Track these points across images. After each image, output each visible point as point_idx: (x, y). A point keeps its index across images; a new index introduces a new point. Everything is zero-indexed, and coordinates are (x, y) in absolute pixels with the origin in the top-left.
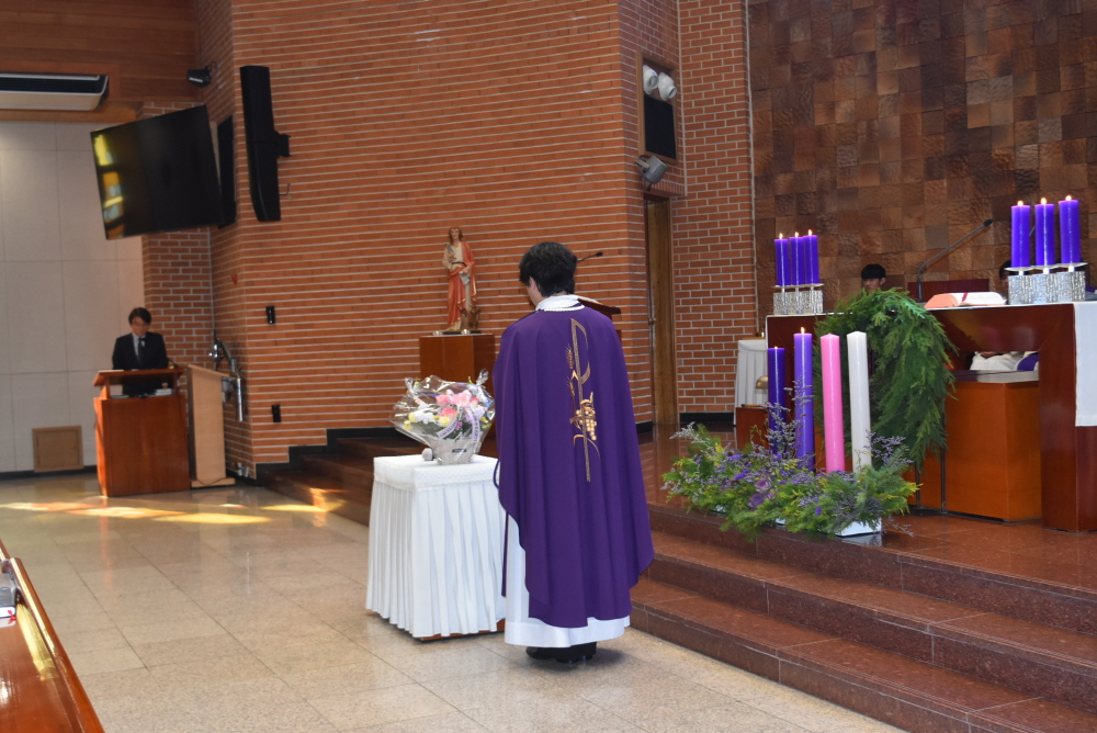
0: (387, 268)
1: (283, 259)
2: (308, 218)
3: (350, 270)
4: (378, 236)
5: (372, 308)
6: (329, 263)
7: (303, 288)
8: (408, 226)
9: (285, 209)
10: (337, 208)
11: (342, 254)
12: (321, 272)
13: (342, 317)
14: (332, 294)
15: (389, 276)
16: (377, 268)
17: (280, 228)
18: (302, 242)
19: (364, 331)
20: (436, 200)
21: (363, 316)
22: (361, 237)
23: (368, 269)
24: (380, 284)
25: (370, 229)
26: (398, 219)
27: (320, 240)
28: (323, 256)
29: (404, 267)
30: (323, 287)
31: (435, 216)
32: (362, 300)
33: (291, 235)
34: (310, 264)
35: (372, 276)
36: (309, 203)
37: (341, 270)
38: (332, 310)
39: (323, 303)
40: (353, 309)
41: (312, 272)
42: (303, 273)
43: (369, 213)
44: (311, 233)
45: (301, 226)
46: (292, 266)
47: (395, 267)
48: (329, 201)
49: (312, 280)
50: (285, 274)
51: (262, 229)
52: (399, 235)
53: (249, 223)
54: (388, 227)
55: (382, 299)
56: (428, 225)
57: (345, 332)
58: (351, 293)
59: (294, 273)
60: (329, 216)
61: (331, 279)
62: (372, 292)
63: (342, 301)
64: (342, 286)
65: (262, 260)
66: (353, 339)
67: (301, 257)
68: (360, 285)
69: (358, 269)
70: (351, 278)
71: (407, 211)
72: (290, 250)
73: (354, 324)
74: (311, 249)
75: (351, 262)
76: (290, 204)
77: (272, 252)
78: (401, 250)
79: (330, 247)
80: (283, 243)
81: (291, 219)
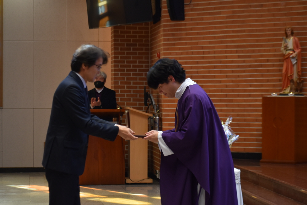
0: (248, 51)
1: (186, 44)
2: (202, 19)
3: (226, 52)
4: (244, 31)
5: (238, 76)
6: (214, 47)
7: (197, 63)
8: (263, 26)
9: (189, 13)
10: (220, 13)
11: (222, 42)
12: (209, 53)
13: (220, 82)
14: (215, 67)
15: (249, 57)
16: (242, 52)
17: (185, 25)
18: (198, 34)
19: (233, 91)
20: (280, 10)
21: (233, 81)
22: (233, 32)
23: (237, 52)
24: (244, 62)
25: (239, 27)
26: (256, 21)
27: (209, 33)
28: (210, 43)
29: (259, 51)
30: (209, 62)
31: (279, 20)
32: (233, 72)
33: (191, 29)
34: (202, 48)
35: (239, 57)
36: (203, 9)
37: (220, 52)
38: (214, 77)
39: (209, 72)
40: (227, 77)
41: (203, 53)
42: (198, 53)
43: (239, 17)
44: (203, 29)
45: (198, 24)
46: (191, 48)
47: (253, 51)
48: (215, 9)
49: (203, 58)
50: (187, 53)
51: (174, 25)
52: (256, 31)
53: (167, 21)
54: (250, 26)
55: (244, 72)
56: (275, 25)
57: (221, 91)
58: (226, 67)
59: (193, 53)
60: (215, 18)
61: (214, 57)
62: (238, 67)
63: (221, 72)
64: (221, 62)
65: (174, 44)
66: (226, 96)
67: (197, 43)
68: (232, 62)
69: (231, 52)
70: (226, 57)
71: (262, 16)
72: (191, 39)
73: (227, 86)
74: (203, 38)
75: (227, 47)
76: (192, 10)
77: (180, 39)
78: (257, 41)
79: (215, 38)
80: (187, 34)
81: (192, 20)
